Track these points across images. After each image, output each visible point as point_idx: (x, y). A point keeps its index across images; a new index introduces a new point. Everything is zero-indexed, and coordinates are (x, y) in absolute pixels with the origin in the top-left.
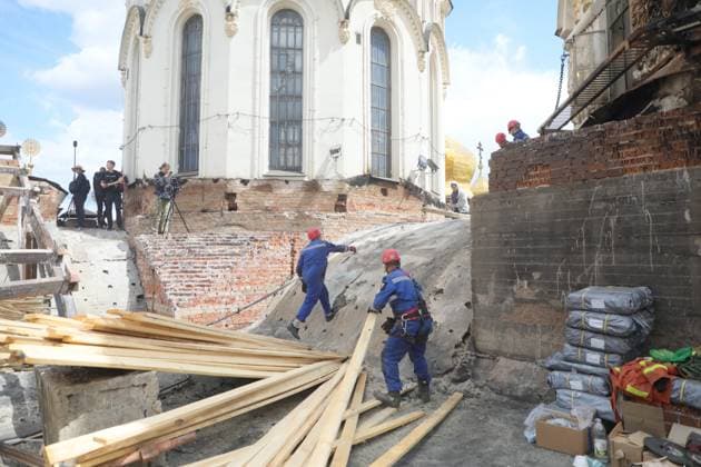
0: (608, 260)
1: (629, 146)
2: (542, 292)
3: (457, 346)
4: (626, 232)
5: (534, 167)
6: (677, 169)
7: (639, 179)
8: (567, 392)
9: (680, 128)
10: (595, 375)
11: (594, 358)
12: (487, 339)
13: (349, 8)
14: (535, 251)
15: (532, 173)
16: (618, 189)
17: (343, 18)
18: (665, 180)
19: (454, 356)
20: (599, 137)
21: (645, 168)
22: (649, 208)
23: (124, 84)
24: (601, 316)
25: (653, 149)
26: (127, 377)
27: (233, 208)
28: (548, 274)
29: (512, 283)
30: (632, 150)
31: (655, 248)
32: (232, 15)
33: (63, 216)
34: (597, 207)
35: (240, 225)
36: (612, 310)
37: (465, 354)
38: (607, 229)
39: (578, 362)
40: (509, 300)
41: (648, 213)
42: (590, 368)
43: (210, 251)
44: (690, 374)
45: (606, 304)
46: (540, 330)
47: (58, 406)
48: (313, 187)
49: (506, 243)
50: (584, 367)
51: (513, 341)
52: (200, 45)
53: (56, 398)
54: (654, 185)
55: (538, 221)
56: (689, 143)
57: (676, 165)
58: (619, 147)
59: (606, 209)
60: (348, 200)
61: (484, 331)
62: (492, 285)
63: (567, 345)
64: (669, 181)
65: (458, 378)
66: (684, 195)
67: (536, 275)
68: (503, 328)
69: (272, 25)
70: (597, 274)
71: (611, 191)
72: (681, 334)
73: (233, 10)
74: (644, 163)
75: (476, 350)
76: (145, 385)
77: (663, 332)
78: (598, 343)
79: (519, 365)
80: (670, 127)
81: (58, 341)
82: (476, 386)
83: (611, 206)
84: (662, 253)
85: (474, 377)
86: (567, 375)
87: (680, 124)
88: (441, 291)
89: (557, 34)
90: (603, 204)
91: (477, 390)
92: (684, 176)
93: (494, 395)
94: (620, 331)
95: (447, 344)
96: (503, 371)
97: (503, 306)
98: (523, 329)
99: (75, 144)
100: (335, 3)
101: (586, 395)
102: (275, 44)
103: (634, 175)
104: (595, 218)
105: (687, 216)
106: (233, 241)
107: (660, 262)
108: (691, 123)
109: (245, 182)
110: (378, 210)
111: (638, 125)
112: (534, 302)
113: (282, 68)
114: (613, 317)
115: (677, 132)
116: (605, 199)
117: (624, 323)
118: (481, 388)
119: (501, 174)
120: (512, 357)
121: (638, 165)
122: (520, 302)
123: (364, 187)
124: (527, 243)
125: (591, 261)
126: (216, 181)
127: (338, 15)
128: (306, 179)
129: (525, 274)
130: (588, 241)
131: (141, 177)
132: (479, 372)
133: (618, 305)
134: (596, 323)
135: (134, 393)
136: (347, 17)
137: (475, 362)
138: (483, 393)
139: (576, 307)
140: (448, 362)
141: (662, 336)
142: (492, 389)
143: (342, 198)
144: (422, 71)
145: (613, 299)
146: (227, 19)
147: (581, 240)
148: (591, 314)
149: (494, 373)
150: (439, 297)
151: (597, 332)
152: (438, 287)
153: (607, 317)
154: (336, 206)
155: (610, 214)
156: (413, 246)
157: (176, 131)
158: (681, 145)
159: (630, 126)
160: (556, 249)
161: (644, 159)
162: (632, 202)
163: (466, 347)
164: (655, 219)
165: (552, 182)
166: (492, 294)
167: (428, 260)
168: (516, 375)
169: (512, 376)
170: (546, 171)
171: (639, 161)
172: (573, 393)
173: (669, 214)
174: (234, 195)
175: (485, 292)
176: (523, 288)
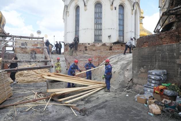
0: (159, 64)
1: (164, 38)
2: (146, 71)
3: (129, 82)
4: (163, 58)
5: (145, 42)
6: (173, 44)
7: (166, 45)
8: (146, 92)
9: (175, 34)
10: (152, 88)
11: (153, 85)
12: (135, 80)
13: (113, 2)
14: (145, 61)
15: (145, 44)
16: (161, 48)
17: (111, 4)
18: (171, 46)
19: (128, 84)
20: (158, 36)
21: (167, 43)
22: (168, 52)
23: (64, 22)
24: (154, 76)
25: (169, 39)
26: (60, 82)
27: (86, 50)
28: (147, 66)
29: (140, 68)
30: (165, 39)
31: (168, 61)
32: (86, 6)
33: (53, 51)
34: (157, 52)
35: (88, 54)
36: (156, 75)
37: (131, 83)
38: (159, 57)
39: (150, 86)
40: (140, 72)
41: (167, 54)
42: (152, 87)
43: (81, 60)
44: (168, 89)
45: (155, 73)
46: (145, 79)
47: (49, 86)
48: (104, 45)
49: (139, 59)
50: (151, 87)
51: (140, 81)
52: (79, 13)
53: (49, 85)
54: (169, 47)
55: (145, 55)
56: (176, 38)
57: (173, 43)
58: (162, 38)
59: (159, 52)
60: (113, 48)
61: (134, 79)
62: (136, 69)
63: (148, 82)
64: (172, 46)
65: (128, 88)
66: (175, 50)
67: (145, 67)
68: (138, 78)
69: (95, 7)
70: (157, 67)
71: (160, 48)
72: (173, 81)
73: (86, 5)
74: (167, 42)
75: (133, 83)
76: (62, 84)
77: (169, 80)
78: (153, 82)
79: (141, 86)
80: (172, 34)
81: (49, 76)
82: (132, 90)
83: (160, 52)
84: (170, 62)
85: (132, 88)
86: (147, 88)
87: (175, 33)
88: (128, 70)
89: (159, 7)
90: (159, 51)
91: (132, 91)
92: (175, 45)
93: (135, 92)
94: (157, 79)
95: (127, 81)
96: (137, 87)
97: (138, 73)
98: (142, 79)
99: (54, 36)
100: (110, 1)
101: (150, 93)
102: (96, 12)
103: (165, 45)
104: (157, 54)
105: (175, 54)
106: (86, 57)
107: (169, 65)
108: (177, 33)
109: (89, 44)
110: (120, 50)
111: (166, 33)
112: (144, 73)
113: (97, 17)
114: (156, 76)
115: (174, 35)
116: (159, 50)
117: (158, 78)
118: (133, 91)
119: (139, 44)
120: (140, 85)
121: (166, 42)
122: (142, 72)
123: (117, 45)
124: (143, 59)
125: (156, 64)
126: (83, 44)
127: (110, 3)
128: (103, 43)
129: (143, 67)
130: (155, 59)
131: (67, 43)
132: (133, 87)
133: (157, 74)
134: (153, 78)
135: (61, 85)
136: (112, 4)
137: (132, 85)
138: (133, 92)
139: (150, 74)
140: (126, 85)
141: (169, 81)
142: (135, 91)
143: (111, 47)
144: (132, 15)
145: (156, 72)
146: (85, 7)
147: (154, 59)
148: (152, 75)
149: (136, 88)
150: (127, 71)
151: (153, 79)
152: (128, 69)
153: (155, 76)
154: (110, 49)
155: (160, 53)
156: (125, 59)
157: (74, 33)
158: (175, 38)
159: (165, 33)
160: (149, 61)
161: (167, 41)
162: (164, 51)
163: (131, 82)
164: (169, 55)
165: (149, 46)
166: (136, 71)
167: (127, 62)
168: (140, 89)
169: (139, 89)
170: (147, 43)
171: (166, 41)
172: (148, 92)
173: (171, 54)
174: (87, 47)
175: (135, 70)
176: (142, 70)
